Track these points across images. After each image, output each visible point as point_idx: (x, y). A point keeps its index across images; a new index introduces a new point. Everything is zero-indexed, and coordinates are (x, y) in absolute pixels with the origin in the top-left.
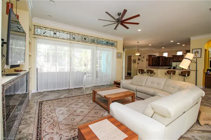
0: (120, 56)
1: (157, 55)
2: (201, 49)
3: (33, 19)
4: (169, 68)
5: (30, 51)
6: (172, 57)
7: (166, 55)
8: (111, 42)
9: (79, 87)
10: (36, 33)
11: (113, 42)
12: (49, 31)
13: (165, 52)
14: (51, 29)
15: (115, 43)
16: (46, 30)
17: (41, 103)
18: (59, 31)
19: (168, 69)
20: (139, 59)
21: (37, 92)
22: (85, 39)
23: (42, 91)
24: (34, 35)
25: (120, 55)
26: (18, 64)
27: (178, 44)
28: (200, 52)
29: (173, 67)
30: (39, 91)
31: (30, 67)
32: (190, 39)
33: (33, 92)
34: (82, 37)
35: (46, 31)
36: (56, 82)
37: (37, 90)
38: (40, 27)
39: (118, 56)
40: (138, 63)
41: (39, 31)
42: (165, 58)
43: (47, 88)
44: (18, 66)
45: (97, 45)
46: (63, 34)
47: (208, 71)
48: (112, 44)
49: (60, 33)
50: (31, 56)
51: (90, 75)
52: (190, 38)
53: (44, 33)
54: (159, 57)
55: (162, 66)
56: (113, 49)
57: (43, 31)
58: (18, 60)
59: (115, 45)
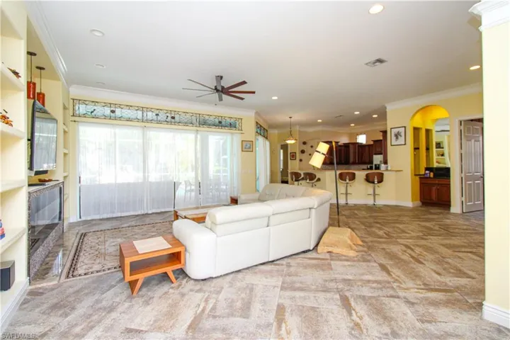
0: (250, 148)
1: (344, 140)
2: (405, 127)
3: (71, 89)
4: (369, 167)
5: (65, 147)
6: (372, 143)
7: (362, 139)
8: (228, 120)
9: (163, 210)
10: (77, 112)
11: (232, 120)
12: (102, 108)
13: (361, 134)
14: (106, 105)
15: (238, 123)
16: (95, 105)
17: (84, 235)
18: (120, 106)
19: (368, 169)
20: (303, 152)
21: (80, 220)
22: (173, 118)
23: (89, 218)
24: (73, 116)
25: (249, 145)
26: (45, 169)
27: (374, 116)
28: (403, 134)
29: (376, 165)
30: (83, 218)
31: (66, 174)
32: (386, 108)
33: (71, 221)
34: (168, 115)
35: (95, 108)
36: (116, 202)
37: (80, 218)
38: (84, 102)
39: (244, 147)
40: (301, 160)
41: (82, 109)
42: (361, 146)
43: (99, 214)
44: (45, 172)
45: (198, 129)
46: (129, 111)
47: (427, 172)
48: (232, 126)
49: (123, 110)
50: (67, 156)
51: (193, 187)
52: (386, 105)
53: (92, 112)
54: (346, 146)
55: (354, 163)
56: (232, 134)
57: (90, 108)
58: (44, 163)
59: (237, 126)
